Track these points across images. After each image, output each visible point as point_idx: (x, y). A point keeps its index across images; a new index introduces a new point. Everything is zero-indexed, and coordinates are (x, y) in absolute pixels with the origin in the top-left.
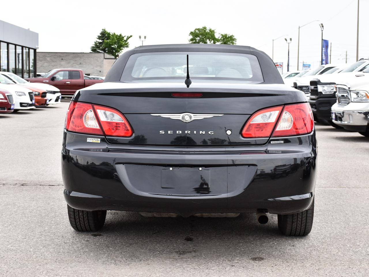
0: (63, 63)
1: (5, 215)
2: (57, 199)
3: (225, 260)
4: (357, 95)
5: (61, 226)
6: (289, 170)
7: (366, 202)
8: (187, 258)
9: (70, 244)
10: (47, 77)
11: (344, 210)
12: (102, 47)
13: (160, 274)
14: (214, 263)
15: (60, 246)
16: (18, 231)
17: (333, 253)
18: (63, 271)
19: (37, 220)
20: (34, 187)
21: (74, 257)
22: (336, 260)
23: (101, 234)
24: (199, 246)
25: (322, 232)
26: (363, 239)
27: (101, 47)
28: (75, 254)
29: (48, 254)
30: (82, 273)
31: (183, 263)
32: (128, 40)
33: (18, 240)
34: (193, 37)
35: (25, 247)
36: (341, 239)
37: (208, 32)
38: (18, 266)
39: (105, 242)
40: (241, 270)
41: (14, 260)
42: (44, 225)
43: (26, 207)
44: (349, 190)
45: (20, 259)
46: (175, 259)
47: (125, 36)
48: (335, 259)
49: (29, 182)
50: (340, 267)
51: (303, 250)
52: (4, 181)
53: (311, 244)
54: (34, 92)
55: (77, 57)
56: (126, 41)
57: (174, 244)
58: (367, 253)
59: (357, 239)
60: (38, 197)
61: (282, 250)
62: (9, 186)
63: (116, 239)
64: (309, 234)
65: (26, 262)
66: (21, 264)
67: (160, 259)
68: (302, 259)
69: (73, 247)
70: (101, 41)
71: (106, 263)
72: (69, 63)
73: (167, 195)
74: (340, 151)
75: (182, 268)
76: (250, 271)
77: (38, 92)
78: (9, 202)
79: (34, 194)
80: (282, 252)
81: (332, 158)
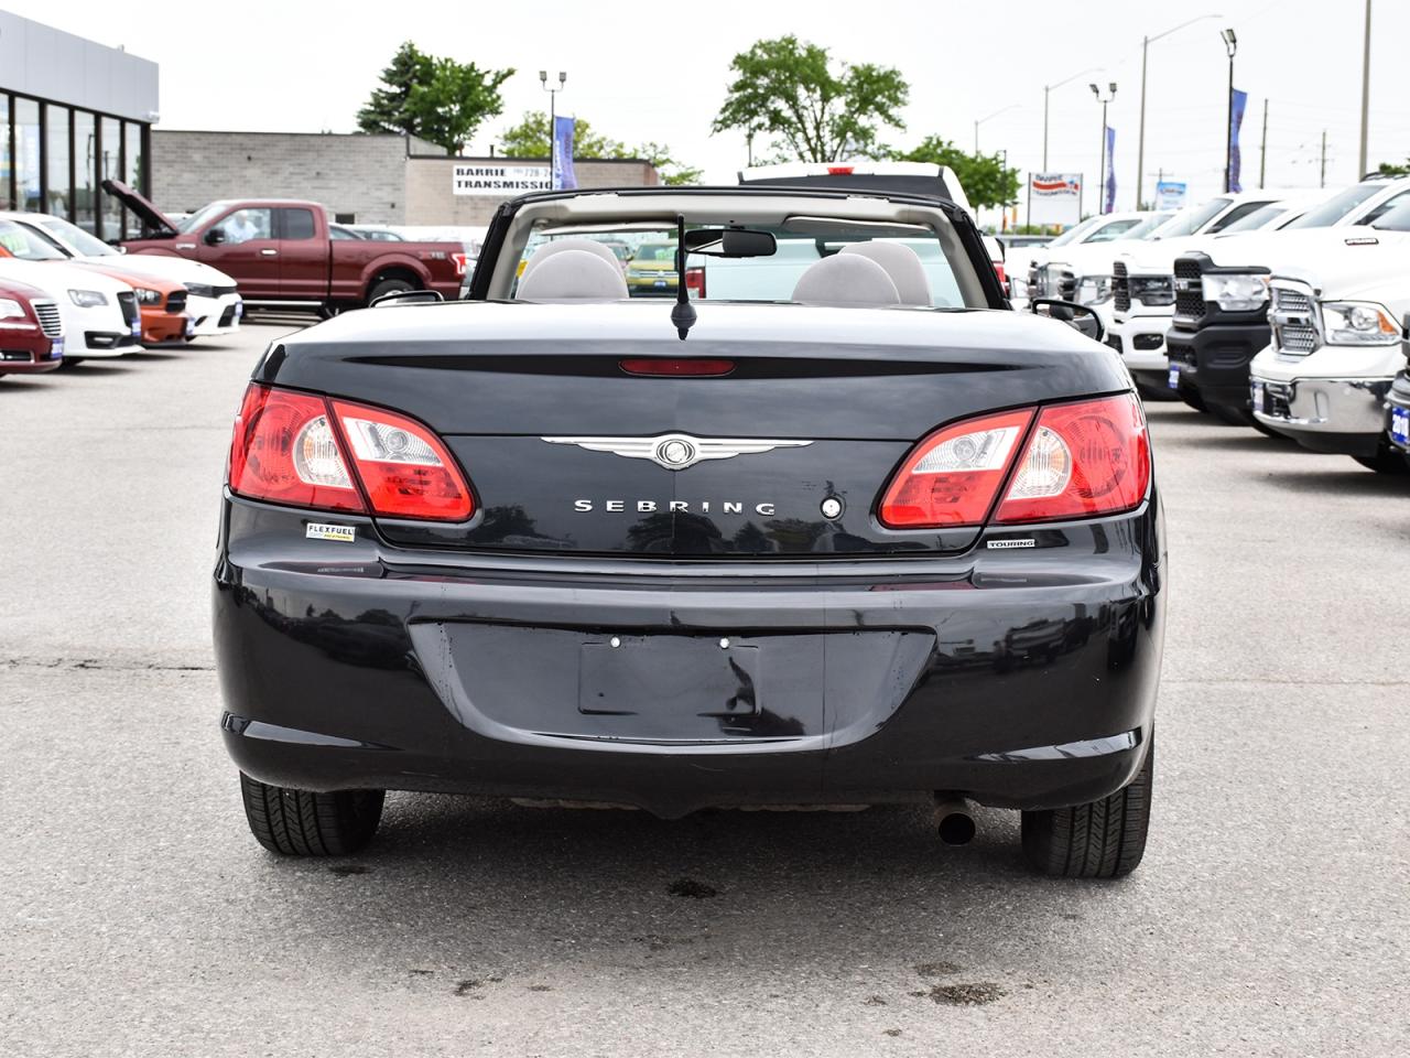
0: (253, 172)
1: (10, 786)
2: (209, 725)
3: (817, 974)
4: (1346, 317)
5: (219, 835)
6: (1060, 642)
7: (1357, 739)
8: (677, 962)
9: (249, 908)
10: (189, 231)
11: (1272, 774)
12: (400, 113)
13: (575, 1027)
14: (775, 986)
15: (210, 913)
16: (59, 853)
17: (1217, 946)
18: (219, 1015)
19: (129, 809)
20: (124, 673)
21: (261, 958)
22: (1227, 973)
23: (366, 865)
24: (724, 915)
25: (1183, 861)
26: (1334, 893)
27: (396, 114)
28: (262, 947)
29: (165, 947)
30: (285, 1024)
31: (663, 982)
32: (499, 86)
33: (54, 887)
34: (744, 73)
35: (81, 918)
36: (1251, 892)
37: (800, 55)
38: (53, 992)
39: (378, 899)
40: (873, 1014)
41: (39, 968)
42: (153, 827)
43: (93, 754)
44: (1299, 691)
45: (59, 966)
46: (633, 967)
47: (488, 72)
48: (1224, 971)
49: (107, 656)
50: (1241, 1004)
51: (1109, 934)
52: (13, 649)
53: (1139, 910)
54: (138, 291)
55: (305, 151)
56: (491, 89)
57: (631, 909)
58: (1341, 949)
59: (1311, 892)
60: (139, 714)
61: (1031, 933)
62: (34, 669)
63: (420, 889)
64: (1137, 871)
65: (83, 977)
66: (62, 986)
67: (578, 966)
68: (1101, 968)
69: (259, 919)
70: (395, 89)
71: (377, 984)
72: (273, 173)
73: (599, 740)
74: (1277, 534)
75: (656, 1005)
76: (905, 1016)
77: (155, 291)
78: (29, 735)
79: (124, 703)
80: (1029, 941)
81: (1246, 560)
